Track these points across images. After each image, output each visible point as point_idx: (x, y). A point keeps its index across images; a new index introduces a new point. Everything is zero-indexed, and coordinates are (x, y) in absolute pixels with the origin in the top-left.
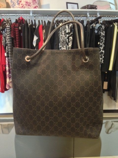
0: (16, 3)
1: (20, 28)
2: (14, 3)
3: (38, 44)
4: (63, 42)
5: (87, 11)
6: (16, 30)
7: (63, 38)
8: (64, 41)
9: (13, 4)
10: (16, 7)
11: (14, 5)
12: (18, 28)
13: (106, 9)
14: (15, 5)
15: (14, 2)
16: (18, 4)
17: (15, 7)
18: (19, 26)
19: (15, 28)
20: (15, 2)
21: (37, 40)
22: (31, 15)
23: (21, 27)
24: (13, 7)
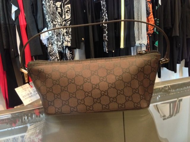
3: (18, 16)
8: (54, 13)
21: (16, 12)
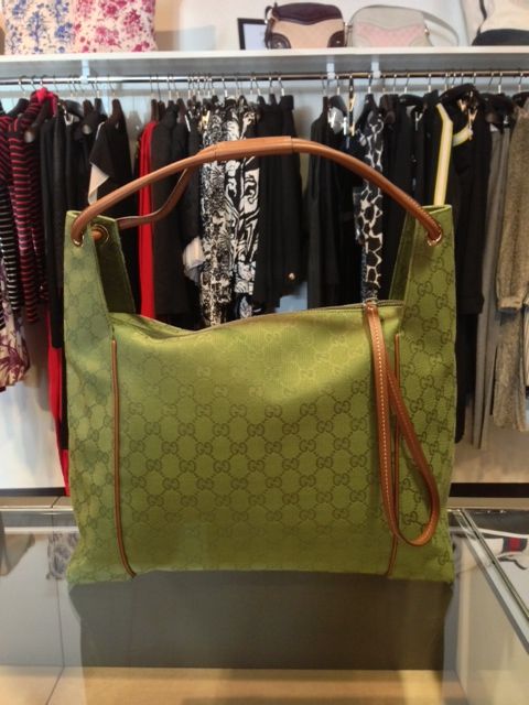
0: (27, 32)
1: (29, 137)
2: (18, 33)
4: (213, 195)
5: (324, 57)
6: (12, 147)
7: (212, 177)
8: (217, 190)
9: (14, 34)
10: (24, 48)
11: (15, 39)
12: (22, 137)
13: (410, 45)
14: (19, 40)
15: (16, 29)
16: (31, 35)
17: (21, 48)
18: (25, 130)
19: (7, 139)
20: (20, 28)
21: (103, 187)
22: (84, 78)
23: (31, 131)
24: (13, 47)
